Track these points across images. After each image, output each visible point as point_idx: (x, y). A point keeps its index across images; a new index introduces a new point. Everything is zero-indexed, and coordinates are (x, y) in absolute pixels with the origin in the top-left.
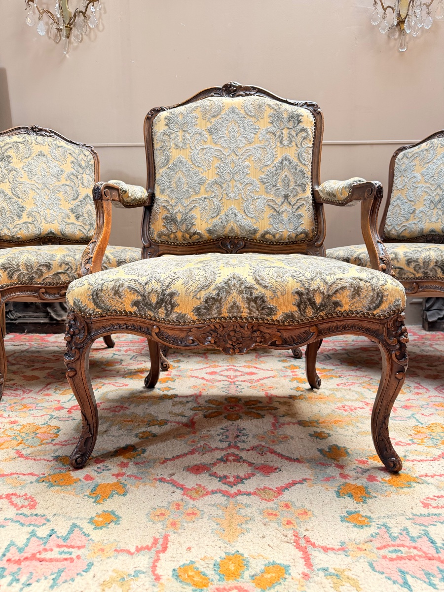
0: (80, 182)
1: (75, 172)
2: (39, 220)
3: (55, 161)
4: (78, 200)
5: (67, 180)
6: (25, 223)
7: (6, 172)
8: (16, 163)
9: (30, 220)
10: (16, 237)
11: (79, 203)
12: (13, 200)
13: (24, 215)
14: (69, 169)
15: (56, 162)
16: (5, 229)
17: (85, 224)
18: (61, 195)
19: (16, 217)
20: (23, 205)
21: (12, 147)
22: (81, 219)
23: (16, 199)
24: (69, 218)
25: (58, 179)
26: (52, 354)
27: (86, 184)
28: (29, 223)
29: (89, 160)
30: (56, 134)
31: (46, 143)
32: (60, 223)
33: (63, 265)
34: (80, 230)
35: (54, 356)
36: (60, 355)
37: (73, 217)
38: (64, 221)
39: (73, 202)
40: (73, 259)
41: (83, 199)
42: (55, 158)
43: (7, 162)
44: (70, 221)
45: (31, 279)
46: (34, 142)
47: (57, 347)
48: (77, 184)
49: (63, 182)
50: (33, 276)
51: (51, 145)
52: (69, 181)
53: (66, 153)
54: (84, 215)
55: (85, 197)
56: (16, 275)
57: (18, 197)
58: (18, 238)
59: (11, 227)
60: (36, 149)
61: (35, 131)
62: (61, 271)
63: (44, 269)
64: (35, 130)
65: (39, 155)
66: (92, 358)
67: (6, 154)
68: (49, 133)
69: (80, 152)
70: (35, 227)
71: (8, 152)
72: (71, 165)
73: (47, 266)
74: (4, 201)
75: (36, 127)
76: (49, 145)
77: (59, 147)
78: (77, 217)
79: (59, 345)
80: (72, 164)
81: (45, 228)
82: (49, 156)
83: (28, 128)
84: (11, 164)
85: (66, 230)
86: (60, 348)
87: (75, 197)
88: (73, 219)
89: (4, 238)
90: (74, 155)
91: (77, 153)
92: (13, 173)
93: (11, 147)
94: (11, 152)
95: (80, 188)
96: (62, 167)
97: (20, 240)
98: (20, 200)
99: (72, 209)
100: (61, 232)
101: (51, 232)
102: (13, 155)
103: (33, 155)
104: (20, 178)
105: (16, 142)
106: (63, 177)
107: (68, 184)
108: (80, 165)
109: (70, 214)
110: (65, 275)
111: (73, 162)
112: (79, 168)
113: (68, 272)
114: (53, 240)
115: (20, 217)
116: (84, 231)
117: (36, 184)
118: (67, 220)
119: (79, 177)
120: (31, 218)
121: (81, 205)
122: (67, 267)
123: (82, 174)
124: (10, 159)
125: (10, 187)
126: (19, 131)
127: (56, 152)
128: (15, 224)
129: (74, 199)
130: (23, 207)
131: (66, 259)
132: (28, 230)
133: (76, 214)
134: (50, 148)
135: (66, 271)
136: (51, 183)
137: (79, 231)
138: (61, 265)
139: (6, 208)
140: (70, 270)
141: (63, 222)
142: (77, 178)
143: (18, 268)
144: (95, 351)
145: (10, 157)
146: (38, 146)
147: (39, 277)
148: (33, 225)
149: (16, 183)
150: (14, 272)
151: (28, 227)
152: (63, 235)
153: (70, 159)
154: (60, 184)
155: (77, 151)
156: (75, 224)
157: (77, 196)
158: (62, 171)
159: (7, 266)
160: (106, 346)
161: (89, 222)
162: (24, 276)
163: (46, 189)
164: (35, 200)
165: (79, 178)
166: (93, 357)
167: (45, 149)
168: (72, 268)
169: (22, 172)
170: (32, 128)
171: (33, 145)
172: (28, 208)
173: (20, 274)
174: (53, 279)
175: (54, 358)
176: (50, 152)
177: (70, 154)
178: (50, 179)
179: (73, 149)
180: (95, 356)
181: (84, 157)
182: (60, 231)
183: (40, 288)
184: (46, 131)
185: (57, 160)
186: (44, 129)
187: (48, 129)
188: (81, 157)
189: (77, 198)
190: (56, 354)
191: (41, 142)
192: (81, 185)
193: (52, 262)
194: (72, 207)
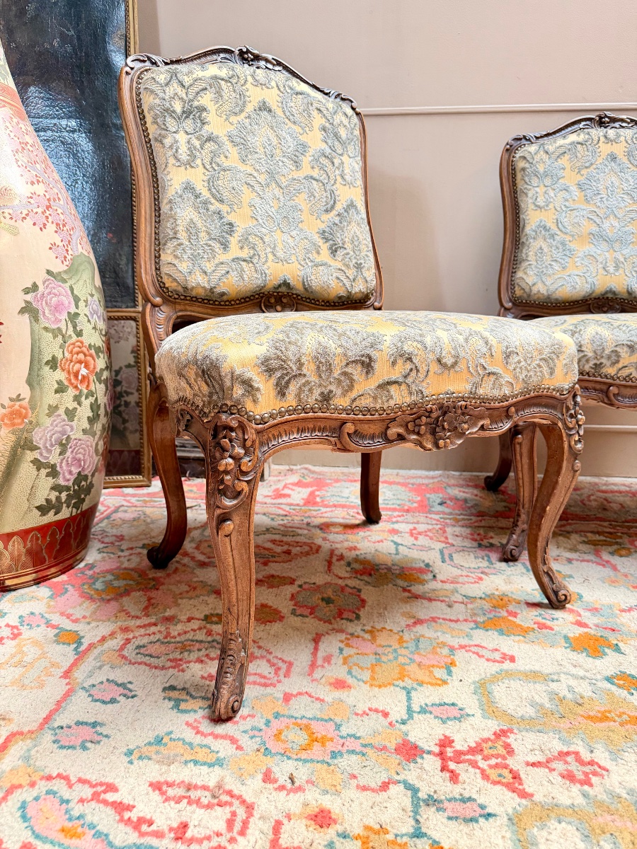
0: (337, 172)
1: (328, 151)
2: (263, 255)
3: (290, 124)
4: (334, 212)
5: (313, 168)
6: (235, 260)
7: (197, 143)
8: (216, 125)
9: (245, 254)
10: (218, 290)
11: (337, 220)
12: (212, 208)
13: (234, 241)
14: (316, 141)
15: (293, 126)
16: (198, 273)
17: (348, 266)
18: (301, 201)
19: (218, 245)
20: (230, 218)
21: (208, 87)
22: (340, 253)
23: (215, 206)
24: (318, 253)
25: (297, 164)
26: (269, 536)
27: (348, 178)
28: (244, 261)
29: (352, 126)
30: (286, 68)
31: (273, 84)
32: (302, 263)
33: (400, 362)
34: (338, 278)
35: (274, 542)
36: (285, 539)
37: (325, 248)
38: (309, 258)
39: (325, 217)
40: (419, 346)
41: (343, 211)
42: (291, 117)
43: (199, 121)
44: (318, 259)
45: (326, 398)
46: (250, 79)
47: (264, 514)
48: (332, 177)
49: (306, 170)
50: (331, 391)
51: (282, 89)
52: (316, 170)
53: (311, 108)
54: (346, 246)
55: (348, 206)
56: (293, 389)
57: (221, 201)
58: (223, 294)
59: (209, 267)
60: (255, 95)
61: (246, 60)
62: (393, 378)
63: (357, 372)
64: (247, 57)
65: (260, 109)
66: (358, 553)
67: (196, 103)
68: (274, 65)
69: (336, 108)
70: (256, 271)
71: (200, 98)
72: (319, 135)
73: (363, 363)
74: (196, 208)
75: (248, 51)
76: (279, 89)
77: (297, 94)
78: (334, 251)
79: (265, 510)
80: (323, 133)
81: (273, 272)
82: (279, 112)
83: (233, 52)
84: (206, 127)
85: (313, 277)
86: (273, 519)
87: (329, 206)
88: (325, 255)
89: (194, 294)
90: (325, 112)
91: (331, 110)
92: (210, 146)
93: (206, 89)
94: (206, 100)
95: (338, 185)
96: (303, 138)
97: (225, 298)
98: (224, 208)
99: (324, 232)
100: (303, 283)
101: (285, 281)
102: (211, 107)
103: (250, 108)
104: (224, 159)
105: (215, 78)
106: (306, 160)
107: (315, 176)
108: (337, 136)
109: (320, 242)
110: (403, 387)
111: (324, 129)
112: (336, 143)
113: (409, 380)
114: (284, 300)
115: (225, 246)
116: (345, 281)
117: (256, 174)
118: (314, 256)
119: (337, 161)
120: (246, 250)
121: (341, 223)
122: (409, 366)
123: (342, 155)
124: (204, 114)
125: (206, 178)
126: (215, 57)
127: (292, 104)
128: (217, 261)
129: (327, 211)
130: (231, 224)
131: (406, 348)
132: (242, 277)
133: (331, 242)
134: (281, 95)
135: (406, 377)
136: (285, 171)
137: (336, 281)
138: (394, 363)
139: (199, 225)
140: (414, 374)
141: (307, 261)
142: (333, 163)
143: (299, 369)
144: (349, 531)
145: (205, 109)
146: (259, 89)
147: (344, 394)
148: (251, 265)
149: (216, 168)
150: (290, 379)
151: (242, 270)
152: (306, 289)
153: (318, 121)
154: (300, 175)
155: (330, 106)
156: (330, 266)
157: (332, 202)
158: (304, 146)
159: (274, 364)
160: (362, 518)
161: (354, 261)
162: (311, 390)
163: (274, 185)
164: (253, 208)
165: (336, 164)
166: (355, 548)
167: (272, 97)
168: (418, 371)
169: (228, 145)
170: (241, 51)
171: (248, 85)
172: (241, 226)
173: (304, 385)
174: (375, 398)
175: (279, 549)
176: (280, 104)
177: (319, 110)
178: (281, 163)
179: (324, 101)
180: (358, 546)
181: (343, 118)
182: (301, 279)
183: (344, 423)
184: (267, 60)
185: (294, 123)
186: (264, 55)
187: (270, 57)
188: (339, 118)
189: (333, 207)
190: (277, 537)
191: (263, 80)
192: (339, 178)
193: (374, 354)
194: (322, 226)
